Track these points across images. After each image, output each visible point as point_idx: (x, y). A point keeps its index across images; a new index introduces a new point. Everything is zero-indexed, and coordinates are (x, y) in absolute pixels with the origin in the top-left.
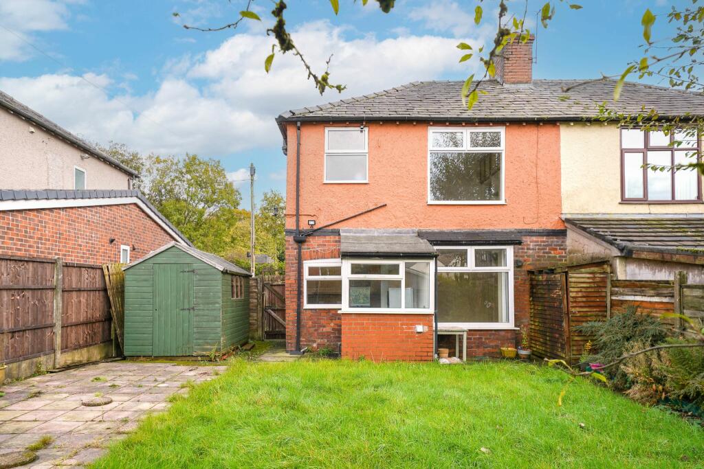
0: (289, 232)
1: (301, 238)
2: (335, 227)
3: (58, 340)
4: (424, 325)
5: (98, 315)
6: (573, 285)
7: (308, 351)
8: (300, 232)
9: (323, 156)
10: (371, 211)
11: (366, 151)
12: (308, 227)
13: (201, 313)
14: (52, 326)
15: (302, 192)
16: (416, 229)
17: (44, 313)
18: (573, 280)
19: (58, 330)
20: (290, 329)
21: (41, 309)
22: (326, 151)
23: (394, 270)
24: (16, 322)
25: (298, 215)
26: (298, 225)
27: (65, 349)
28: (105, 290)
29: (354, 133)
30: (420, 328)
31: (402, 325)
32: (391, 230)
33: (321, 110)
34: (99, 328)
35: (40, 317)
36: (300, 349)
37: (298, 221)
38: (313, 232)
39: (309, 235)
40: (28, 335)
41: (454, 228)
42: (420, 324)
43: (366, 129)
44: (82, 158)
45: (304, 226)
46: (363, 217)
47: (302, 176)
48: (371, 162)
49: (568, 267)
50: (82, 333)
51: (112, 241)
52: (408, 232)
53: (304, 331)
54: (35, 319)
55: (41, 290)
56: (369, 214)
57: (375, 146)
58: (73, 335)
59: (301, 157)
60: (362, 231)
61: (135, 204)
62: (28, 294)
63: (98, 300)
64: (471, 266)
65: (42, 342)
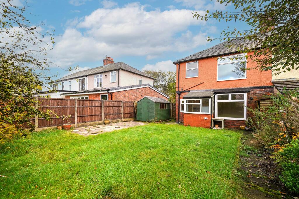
0: (177, 92)
1: (180, 93)
2: (189, 90)
3: (122, 116)
4: (207, 117)
5: (132, 111)
6: (261, 106)
7: (181, 123)
8: (179, 92)
9: (185, 71)
10: (199, 85)
11: (198, 68)
12: (181, 90)
13: (151, 112)
14: (121, 114)
15: (180, 81)
16: (213, 89)
17: (119, 111)
18: (262, 104)
19: (122, 114)
20: (177, 117)
21: (119, 110)
22: (187, 69)
23: (198, 102)
24: (114, 112)
25: (179, 87)
26: (179, 90)
27: (124, 118)
28: (134, 107)
29: (194, 63)
30: (206, 118)
31: (200, 117)
32: (205, 90)
33: (187, 58)
34: (133, 114)
35: (118, 112)
36: (179, 122)
37: (179, 89)
38: (183, 92)
39: (182, 92)
40: (116, 115)
41: (226, 88)
42: (206, 117)
43: (198, 62)
44: (141, 77)
45: (180, 90)
46: (197, 86)
47: (180, 77)
48: (199, 71)
49: (260, 100)
50: (129, 115)
51: (142, 96)
52: (210, 90)
53: (180, 117)
54: (117, 112)
55: (118, 107)
56: (198, 86)
57: (200, 66)
58: (126, 115)
59: (180, 72)
60: (196, 91)
61: (148, 87)
62: (116, 107)
63: (133, 109)
64: (230, 100)
65: (119, 116)
